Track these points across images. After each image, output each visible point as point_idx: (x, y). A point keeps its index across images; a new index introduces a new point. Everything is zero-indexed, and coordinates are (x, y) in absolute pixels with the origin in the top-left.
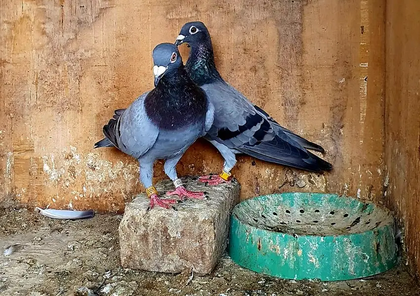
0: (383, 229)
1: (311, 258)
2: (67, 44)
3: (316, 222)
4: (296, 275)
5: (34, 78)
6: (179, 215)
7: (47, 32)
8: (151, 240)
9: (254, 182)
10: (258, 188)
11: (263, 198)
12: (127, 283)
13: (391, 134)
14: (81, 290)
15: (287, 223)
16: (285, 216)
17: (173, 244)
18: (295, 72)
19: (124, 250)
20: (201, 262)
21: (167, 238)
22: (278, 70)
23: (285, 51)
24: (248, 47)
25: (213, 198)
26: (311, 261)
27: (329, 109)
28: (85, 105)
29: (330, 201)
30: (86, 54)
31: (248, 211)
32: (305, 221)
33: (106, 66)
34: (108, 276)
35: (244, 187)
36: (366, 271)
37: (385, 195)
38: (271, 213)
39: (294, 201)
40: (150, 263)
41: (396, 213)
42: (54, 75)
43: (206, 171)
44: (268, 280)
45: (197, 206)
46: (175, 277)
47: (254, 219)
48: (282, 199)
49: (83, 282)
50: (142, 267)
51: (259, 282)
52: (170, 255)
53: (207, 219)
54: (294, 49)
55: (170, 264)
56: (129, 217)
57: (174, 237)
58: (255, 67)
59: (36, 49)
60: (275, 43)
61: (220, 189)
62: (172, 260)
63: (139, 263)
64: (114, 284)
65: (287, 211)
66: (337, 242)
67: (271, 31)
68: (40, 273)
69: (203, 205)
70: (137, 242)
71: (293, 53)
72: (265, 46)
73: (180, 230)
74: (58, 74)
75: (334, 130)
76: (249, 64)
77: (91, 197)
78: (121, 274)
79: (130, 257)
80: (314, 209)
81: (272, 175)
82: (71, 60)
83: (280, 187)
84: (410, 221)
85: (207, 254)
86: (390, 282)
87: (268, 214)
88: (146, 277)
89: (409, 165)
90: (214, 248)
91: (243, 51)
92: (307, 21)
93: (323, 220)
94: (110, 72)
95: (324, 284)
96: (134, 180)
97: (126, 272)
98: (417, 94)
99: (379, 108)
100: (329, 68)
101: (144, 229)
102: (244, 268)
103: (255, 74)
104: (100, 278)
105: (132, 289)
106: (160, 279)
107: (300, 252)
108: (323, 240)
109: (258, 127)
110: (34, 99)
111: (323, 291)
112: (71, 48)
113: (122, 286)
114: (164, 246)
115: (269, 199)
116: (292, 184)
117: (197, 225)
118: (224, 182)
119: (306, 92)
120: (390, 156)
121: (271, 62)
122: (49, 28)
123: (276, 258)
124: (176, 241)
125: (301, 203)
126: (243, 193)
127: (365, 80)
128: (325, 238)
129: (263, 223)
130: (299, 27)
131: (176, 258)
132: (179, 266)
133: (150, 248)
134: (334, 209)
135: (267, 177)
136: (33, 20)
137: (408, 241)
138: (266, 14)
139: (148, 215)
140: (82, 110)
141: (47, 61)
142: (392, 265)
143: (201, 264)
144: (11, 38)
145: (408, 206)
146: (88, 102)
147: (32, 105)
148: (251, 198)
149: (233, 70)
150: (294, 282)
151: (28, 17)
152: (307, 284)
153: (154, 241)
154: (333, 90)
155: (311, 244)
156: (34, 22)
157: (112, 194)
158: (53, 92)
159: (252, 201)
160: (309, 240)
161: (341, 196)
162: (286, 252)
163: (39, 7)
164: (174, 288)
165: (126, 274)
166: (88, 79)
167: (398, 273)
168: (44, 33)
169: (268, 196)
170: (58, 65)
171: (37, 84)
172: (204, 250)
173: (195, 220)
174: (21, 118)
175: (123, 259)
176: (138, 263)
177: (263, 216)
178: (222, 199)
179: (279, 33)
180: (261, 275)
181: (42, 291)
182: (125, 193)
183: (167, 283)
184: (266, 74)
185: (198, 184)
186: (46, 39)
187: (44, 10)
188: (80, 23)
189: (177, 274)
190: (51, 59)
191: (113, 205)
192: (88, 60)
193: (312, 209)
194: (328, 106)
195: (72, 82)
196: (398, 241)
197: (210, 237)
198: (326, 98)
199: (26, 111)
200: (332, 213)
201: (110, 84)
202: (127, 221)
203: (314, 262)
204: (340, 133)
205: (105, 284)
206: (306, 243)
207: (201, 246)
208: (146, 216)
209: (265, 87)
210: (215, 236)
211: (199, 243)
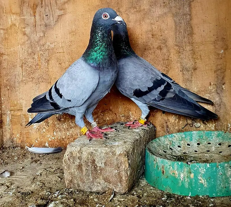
1: (200, 180)
2: (39, 40)
3: (209, 151)
4: (190, 193)
5: (20, 63)
6: (103, 151)
7: (27, 33)
8: (84, 169)
9: (165, 125)
10: (168, 129)
11: (170, 136)
12: (67, 201)
15: (188, 152)
16: (186, 148)
17: (99, 171)
18: (188, 48)
19: (67, 177)
20: (120, 184)
21: (95, 168)
22: (176, 48)
23: (181, 33)
24: (155, 33)
25: (130, 137)
26: (200, 182)
27: (213, 72)
28: (53, 79)
29: (218, 136)
30: (51, 45)
31: (159, 146)
32: (201, 151)
33: (64, 52)
34: (56, 195)
35: (158, 129)
38: (176, 146)
39: (193, 137)
40: (84, 185)
42: (32, 60)
43: (132, 119)
44: (169, 196)
45: (117, 144)
46: (101, 195)
47: (164, 151)
48: (184, 136)
49: (36, 200)
50: (80, 188)
51: (162, 199)
52: (98, 180)
53: (122, 153)
54: (187, 32)
55: (98, 186)
56: (69, 152)
57: (100, 167)
58: (160, 46)
59: (21, 45)
60: (173, 30)
61: (137, 130)
62: (100, 183)
64: (57, 202)
65: (188, 145)
66: (219, 167)
67: (170, 21)
69: (121, 142)
70: (75, 170)
71: (186, 35)
72: (166, 32)
73: (103, 161)
74: (35, 60)
75: (218, 86)
76: (156, 45)
77: (59, 138)
78: (66, 193)
79: (71, 181)
80: (207, 142)
81: (177, 120)
82: (42, 50)
83: (183, 128)
85: (124, 178)
87: (174, 147)
88: (83, 195)
90: (129, 173)
91: (151, 36)
92: (194, 12)
93: (213, 150)
94: (67, 56)
95: (211, 200)
100: (212, 44)
101: (79, 161)
102: (154, 187)
103: (161, 51)
106: (92, 197)
107: (192, 175)
108: (209, 166)
109: (162, 87)
110: (21, 77)
111: (210, 205)
112: (41, 43)
113: (62, 203)
114: (93, 173)
115: (175, 137)
116: (192, 125)
117: (115, 157)
118: (142, 126)
119: (196, 61)
121: (171, 42)
122: (28, 30)
123: (175, 180)
124: (101, 170)
125: (197, 138)
126: (158, 133)
128: (210, 164)
129: (170, 153)
130: (188, 17)
131: (102, 181)
132: (105, 187)
133: (84, 174)
134: (221, 141)
135: (173, 121)
136: (18, 27)
138: (166, 10)
139: (81, 151)
140: (50, 82)
141: (27, 52)
143: (120, 186)
144: (6, 39)
146: (54, 76)
147: (20, 80)
148: (162, 136)
149: (145, 49)
150: (189, 198)
151: (15, 25)
152: (199, 199)
153: (86, 169)
154: (215, 58)
155: (200, 169)
156: (18, 28)
157: (72, 136)
158: (32, 71)
159: (162, 139)
160: (198, 166)
161: (226, 132)
162: (182, 175)
163: (21, 18)
164: (101, 204)
165: (69, 193)
166: (53, 62)
168: (25, 34)
169: (174, 134)
170: (34, 54)
171: (22, 67)
172: (122, 175)
173: (114, 153)
174: (14, 89)
175: (67, 182)
176: (76, 185)
177: (170, 149)
178: (137, 138)
179: (175, 22)
180: (166, 192)
183: (96, 200)
184: (168, 51)
185: (123, 128)
186: (26, 38)
187: (24, 20)
188: (46, 26)
189: (103, 193)
190: (30, 50)
192: (53, 49)
193: (205, 142)
194: (213, 70)
195: (44, 64)
197: (125, 166)
198: (211, 64)
199: (17, 84)
200: (220, 144)
201: (67, 64)
202: (68, 155)
203: (203, 183)
204: (223, 89)
206: (196, 168)
207: (119, 173)
208: (80, 152)
209: (168, 60)
210: (129, 165)
211: (118, 170)
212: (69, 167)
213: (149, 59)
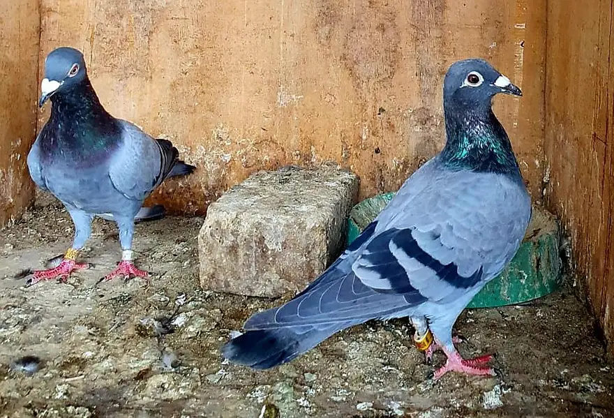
0: (544, 238)
6: (281, 221)
8: (241, 253)
9: (377, 174)
10: (383, 183)
11: (389, 196)
12: (207, 312)
13: (553, 116)
14: (144, 323)
17: (271, 259)
18: (435, 33)
19: (205, 266)
21: (263, 251)
22: (412, 30)
25: (325, 197)
28: (157, 70)
30: (159, 3)
31: (369, 215)
33: (186, 19)
34: (182, 301)
35: (364, 181)
36: (523, 295)
37: (544, 193)
40: (239, 284)
41: (559, 218)
42: (115, 29)
43: (315, 160)
45: (304, 208)
46: (272, 303)
49: (147, 310)
50: (229, 289)
52: (267, 274)
53: (317, 226)
54: (434, 4)
55: (266, 285)
56: (213, 221)
57: (272, 250)
58: (383, 25)
61: (333, 184)
62: (270, 281)
63: (225, 284)
64: (190, 314)
68: (88, 298)
69: (312, 207)
70: (223, 255)
71: (432, 9)
73: (281, 240)
74: (121, 28)
76: (374, 22)
77: (160, 192)
78: (200, 299)
79: (213, 276)
81: (401, 167)
82: (139, 11)
84: (580, 229)
86: (554, 309)
88: (233, 303)
89: (580, 157)
90: (325, 264)
91: (368, 4)
94: (191, 28)
95: (469, 312)
96: (219, 172)
97: (207, 296)
98: (592, 65)
99: (537, 81)
100: (477, 29)
101: (233, 238)
103: (383, 34)
104: (171, 304)
105: (214, 320)
106: (252, 305)
111: (468, 322)
113: (201, 315)
114: (258, 262)
117: (304, 234)
119: (447, 58)
120: (552, 143)
121: (404, 19)
124: (275, 256)
126: (363, 190)
127: (522, 45)
131: (275, 278)
132: (278, 288)
133: (240, 263)
135: (394, 168)
137: (576, 256)
139: (239, 220)
140: (151, 77)
141: (107, 10)
142: (555, 286)
145: (576, 208)
146: (160, 66)
148: (373, 195)
149: (354, 28)
153: (246, 254)
157: (189, 189)
158: (114, 52)
159: (374, 201)
165: (206, 299)
166: (161, 36)
167: (563, 297)
170: (121, 17)
171: (91, 42)
172: (313, 267)
173: (301, 226)
175: (203, 279)
176: (223, 283)
178: (337, 198)
181: (91, 324)
182: (207, 188)
184: (397, 35)
189: (275, 299)
190: (113, 8)
191: (190, 204)
192: (162, 10)
195: (140, 38)
196: (562, 254)
197: (321, 250)
201: (190, 44)
202: (210, 227)
205: (178, 313)
207: (309, 262)
208: (236, 221)
209: (394, 51)
210: (327, 248)
211: (306, 258)
212: (211, 250)
213: (359, 47)
